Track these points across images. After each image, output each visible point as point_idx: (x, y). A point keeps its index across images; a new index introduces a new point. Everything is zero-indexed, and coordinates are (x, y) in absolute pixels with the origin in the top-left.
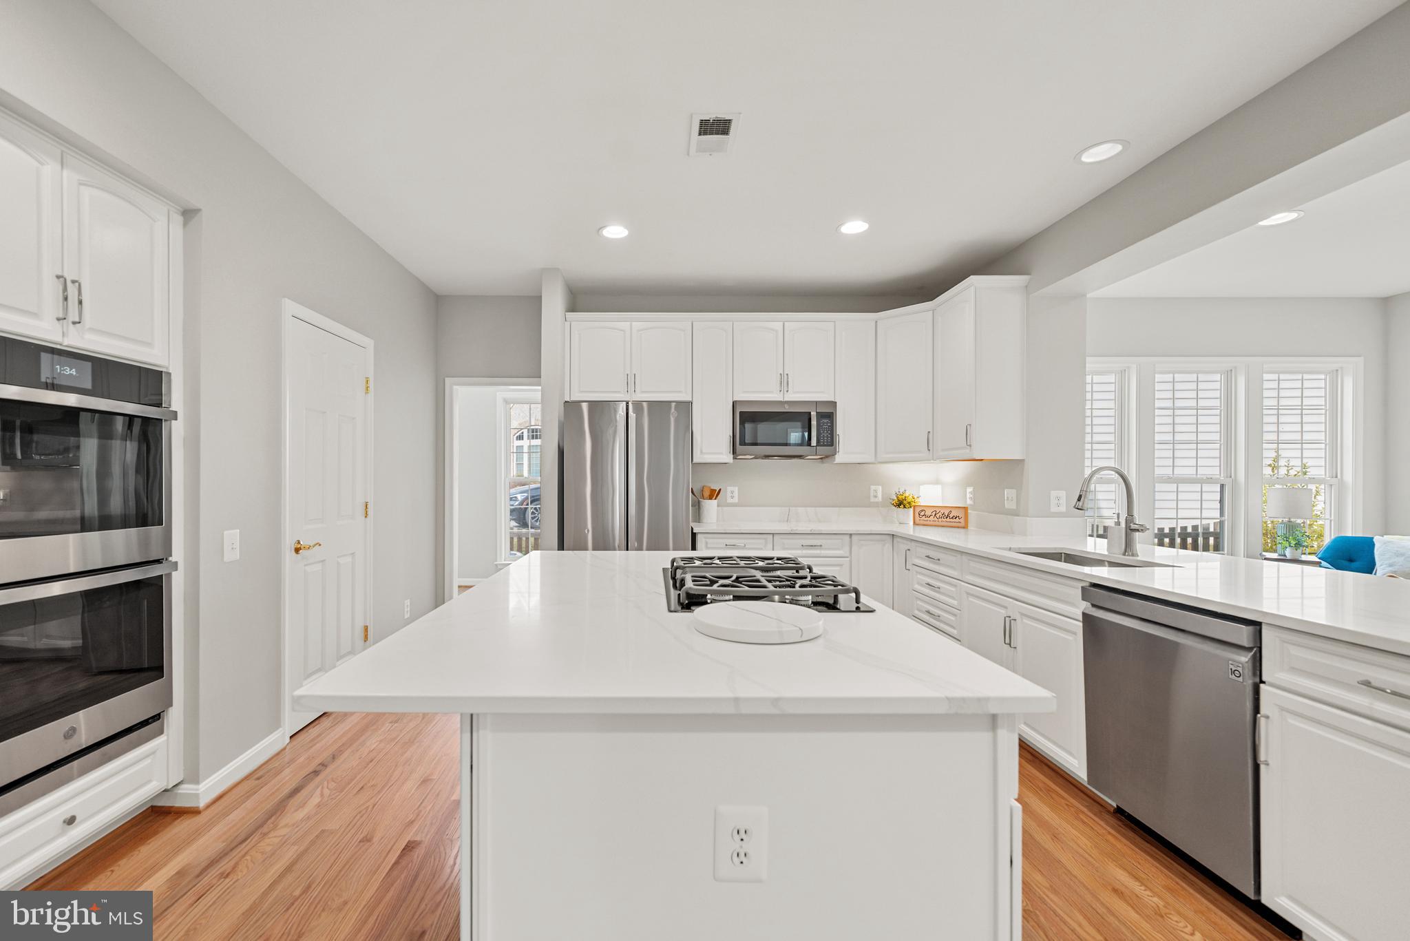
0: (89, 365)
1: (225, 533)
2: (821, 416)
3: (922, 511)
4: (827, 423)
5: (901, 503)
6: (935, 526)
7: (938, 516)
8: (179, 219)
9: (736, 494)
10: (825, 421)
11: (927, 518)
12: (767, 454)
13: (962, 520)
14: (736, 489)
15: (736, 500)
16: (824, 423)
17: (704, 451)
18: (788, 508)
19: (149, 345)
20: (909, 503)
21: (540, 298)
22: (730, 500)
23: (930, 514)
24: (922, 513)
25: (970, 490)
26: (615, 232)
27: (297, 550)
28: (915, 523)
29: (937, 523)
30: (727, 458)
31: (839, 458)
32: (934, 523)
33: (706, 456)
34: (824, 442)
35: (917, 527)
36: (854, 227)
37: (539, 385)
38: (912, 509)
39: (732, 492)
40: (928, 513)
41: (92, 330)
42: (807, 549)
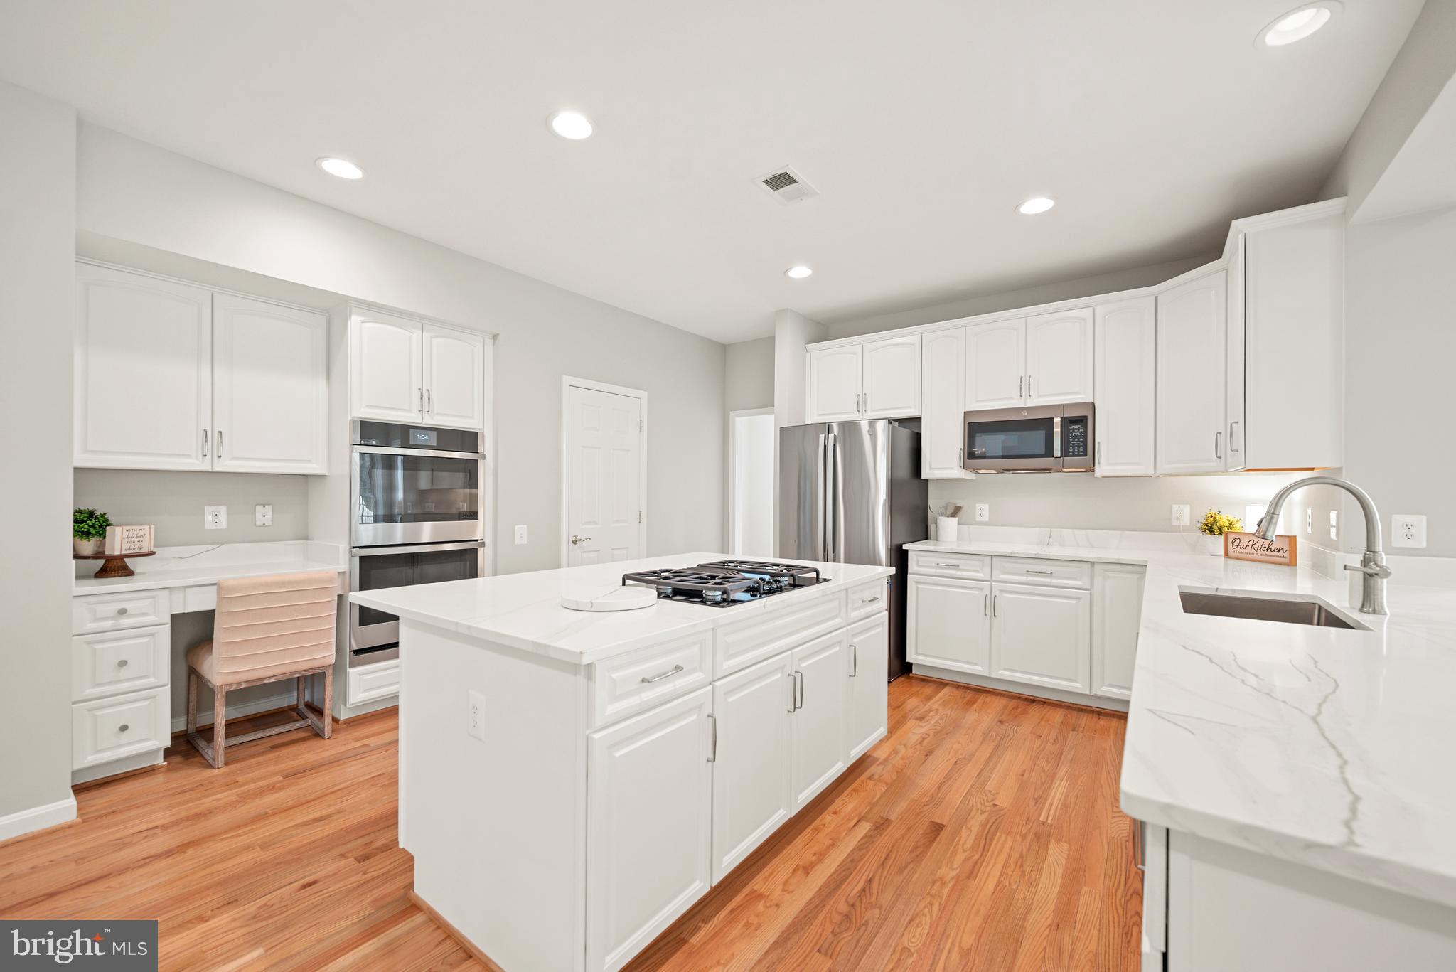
0: (435, 433)
1: (516, 527)
2: (1069, 422)
3: (1237, 539)
4: (1079, 429)
5: (1210, 528)
6: (1251, 560)
7: (1255, 546)
8: (489, 342)
9: (986, 513)
10: (1076, 426)
11: (1242, 550)
12: (1007, 467)
13: (1287, 554)
14: (986, 507)
15: (986, 518)
16: (1074, 430)
17: (933, 467)
18: (1049, 530)
19: (472, 417)
20: (1220, 529)
21: (774, 337)
22: (978, 519)
23: (1246, 544)
24: (1237, 543)
25: (1309, 511)
26: (800, 272)
27: (575, 542)
28: (1226, 555)
29: (1254, 557)
30: (957, 472)
31: (1100, 470)
32: (1250, 557)
33: (936, 472)
34: (1073, 452)
35: (1232, 562)
36: (1037, 205)
37: (773, 413)
38: (1222, 538)
39: (982, 511)
40: (1244, 543)
41: (438, 414)
42: (1032, 575)
